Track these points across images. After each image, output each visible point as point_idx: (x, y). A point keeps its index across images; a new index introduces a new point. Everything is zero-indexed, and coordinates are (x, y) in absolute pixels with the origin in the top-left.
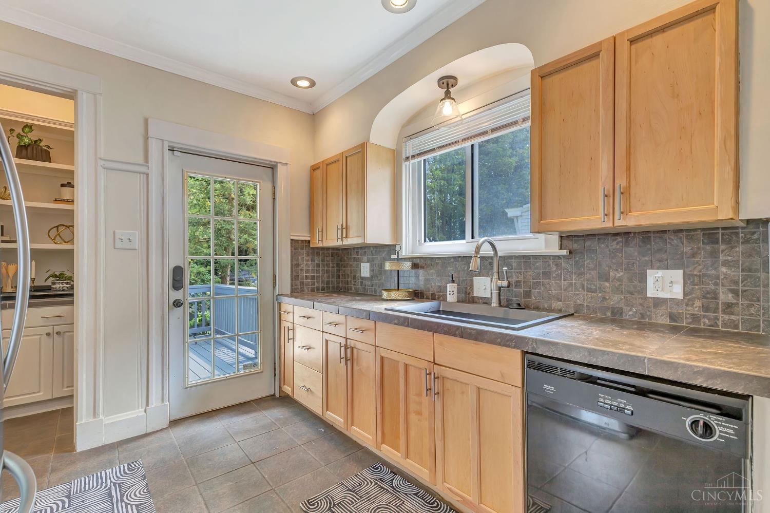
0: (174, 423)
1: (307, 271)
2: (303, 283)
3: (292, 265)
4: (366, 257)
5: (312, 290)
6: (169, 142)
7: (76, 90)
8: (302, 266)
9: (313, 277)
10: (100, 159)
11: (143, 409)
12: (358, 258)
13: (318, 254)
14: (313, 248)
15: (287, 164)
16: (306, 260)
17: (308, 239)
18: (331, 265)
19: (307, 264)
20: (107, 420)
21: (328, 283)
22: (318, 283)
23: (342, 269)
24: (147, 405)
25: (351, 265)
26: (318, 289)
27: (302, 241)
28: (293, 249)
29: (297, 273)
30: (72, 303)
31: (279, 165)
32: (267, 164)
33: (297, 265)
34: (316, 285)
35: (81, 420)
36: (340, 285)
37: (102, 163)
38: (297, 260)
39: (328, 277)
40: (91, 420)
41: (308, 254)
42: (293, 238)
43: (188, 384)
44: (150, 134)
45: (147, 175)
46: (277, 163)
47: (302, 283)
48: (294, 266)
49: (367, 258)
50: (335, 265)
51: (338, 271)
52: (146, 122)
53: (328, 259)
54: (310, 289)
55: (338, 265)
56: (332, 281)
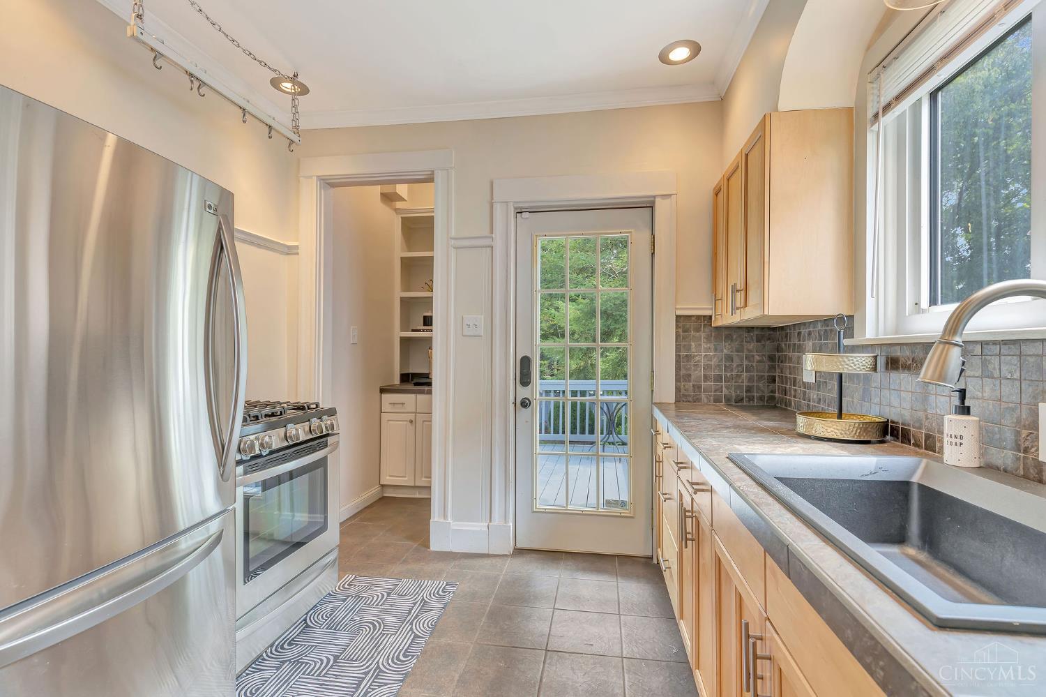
0: (519, 552)
1: (707, 367)
2: (699, 387)
3: (678, 356)
4: (811, 343)
5: (717, 400)
6: (515, 202)
7: (433, 171)
8: (697, 358)
9: (718, 378)
10: (451, 238)
11: (487, 524)
12: (800, 344)
13: (729, 338)
14: (717, 328)
15: (669, 196)
16: (705, 348)
17: (708, 313)
18: (757, 358)
19: (706, 354)
20: (455, 525)
21: (749, 390)
22: (727, 388)
23: (778, 366)
24: (490, 521)
25: (790, 359)
26: (728, 400)
27: (698, 317)
28: (680, 330)
29: (689, 369)
30: (430, 392)
31: (658, 201)
32: (643, 202)
33: (688, 358)
34: (725, 392)
35: (434, 517)
36: (777, 395)
37: (453, 242)
38: (688, 348)
39: (750, 379)
40: (442, 520)
41: (708, 339)
42: (679, 313)
43: (536, 508)
44: (495, 199)
45: (492, 247)
46: (654, 197)
47: (697, 387)
48: (682, 360)
49: (813, 344)
50: (765, 359)
51: (772, 368)
52: (492, 183)
53: (751, 347)
54: (712, 398)
55: (772, 358)
56: (758, 386)
